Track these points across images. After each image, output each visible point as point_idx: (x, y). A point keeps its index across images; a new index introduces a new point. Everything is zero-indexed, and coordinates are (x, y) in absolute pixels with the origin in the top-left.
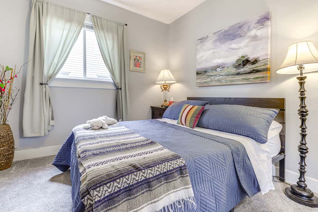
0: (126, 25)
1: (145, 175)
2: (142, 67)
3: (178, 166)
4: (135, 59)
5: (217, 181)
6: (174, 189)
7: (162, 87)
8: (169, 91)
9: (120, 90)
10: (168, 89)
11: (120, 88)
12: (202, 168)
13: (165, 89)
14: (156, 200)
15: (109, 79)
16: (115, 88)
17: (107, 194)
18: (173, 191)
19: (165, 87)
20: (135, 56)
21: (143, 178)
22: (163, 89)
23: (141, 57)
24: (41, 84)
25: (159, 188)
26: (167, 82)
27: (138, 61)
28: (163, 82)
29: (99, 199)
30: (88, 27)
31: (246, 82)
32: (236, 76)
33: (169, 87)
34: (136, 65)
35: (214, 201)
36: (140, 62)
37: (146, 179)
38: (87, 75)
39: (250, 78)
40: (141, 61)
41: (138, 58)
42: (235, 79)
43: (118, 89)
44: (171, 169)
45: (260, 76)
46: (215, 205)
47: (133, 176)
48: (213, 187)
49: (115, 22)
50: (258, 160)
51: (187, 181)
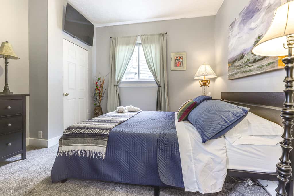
0: (167, 33)
1: (84, 131)
2: (182, 66)
3: (103, 133)
4: (175, 60)
5: (134, 155)
6: (97, 144)
7: (201, 82)
8: (208, 86)
9: (160, 87)
10: (207, 84)
11: (160, 85)
12: (122, 141)
13: (205, 84)
14: (86, 145)
15: (152, 79)
16: (158, 86)
17: (68, 133)
18: (96, 145)
19: (204, 82)
20: (176, 57)
21: (83, 132)
22: (202, 84)
23: (181, 57)
24: (115, 86)
25: (89, 140)
26: (207, 77)
27: (179, 60)
28: (202, 78)
29: (65, 133)
30: (140, 44)
31: (260, 71)
32: (253, 64)
33: (208, 82)
34: (176, 65)
35: (129, 168)
36: (180, 61)
37: (84, 133)
38: (140, 78)
39: (263, 66)
40: (182, 60)
41: (178, 58)
42: (252, 68)
43: (159, 86)
44: (98, 133)
45: (271, 62)
46: (129, 170)
47: (80, 130)
48: (129, 157)
49: (157, 34)
50: (192, 157)
51: (105, 143)
